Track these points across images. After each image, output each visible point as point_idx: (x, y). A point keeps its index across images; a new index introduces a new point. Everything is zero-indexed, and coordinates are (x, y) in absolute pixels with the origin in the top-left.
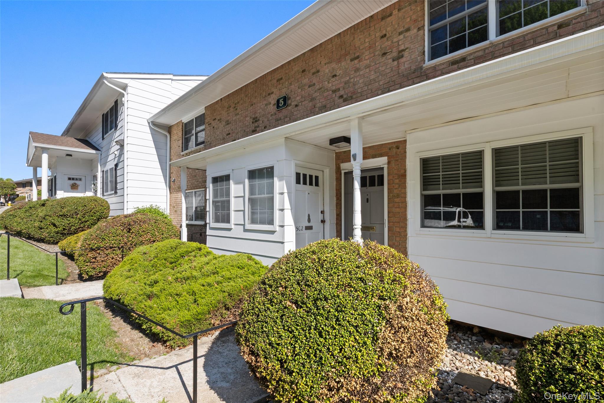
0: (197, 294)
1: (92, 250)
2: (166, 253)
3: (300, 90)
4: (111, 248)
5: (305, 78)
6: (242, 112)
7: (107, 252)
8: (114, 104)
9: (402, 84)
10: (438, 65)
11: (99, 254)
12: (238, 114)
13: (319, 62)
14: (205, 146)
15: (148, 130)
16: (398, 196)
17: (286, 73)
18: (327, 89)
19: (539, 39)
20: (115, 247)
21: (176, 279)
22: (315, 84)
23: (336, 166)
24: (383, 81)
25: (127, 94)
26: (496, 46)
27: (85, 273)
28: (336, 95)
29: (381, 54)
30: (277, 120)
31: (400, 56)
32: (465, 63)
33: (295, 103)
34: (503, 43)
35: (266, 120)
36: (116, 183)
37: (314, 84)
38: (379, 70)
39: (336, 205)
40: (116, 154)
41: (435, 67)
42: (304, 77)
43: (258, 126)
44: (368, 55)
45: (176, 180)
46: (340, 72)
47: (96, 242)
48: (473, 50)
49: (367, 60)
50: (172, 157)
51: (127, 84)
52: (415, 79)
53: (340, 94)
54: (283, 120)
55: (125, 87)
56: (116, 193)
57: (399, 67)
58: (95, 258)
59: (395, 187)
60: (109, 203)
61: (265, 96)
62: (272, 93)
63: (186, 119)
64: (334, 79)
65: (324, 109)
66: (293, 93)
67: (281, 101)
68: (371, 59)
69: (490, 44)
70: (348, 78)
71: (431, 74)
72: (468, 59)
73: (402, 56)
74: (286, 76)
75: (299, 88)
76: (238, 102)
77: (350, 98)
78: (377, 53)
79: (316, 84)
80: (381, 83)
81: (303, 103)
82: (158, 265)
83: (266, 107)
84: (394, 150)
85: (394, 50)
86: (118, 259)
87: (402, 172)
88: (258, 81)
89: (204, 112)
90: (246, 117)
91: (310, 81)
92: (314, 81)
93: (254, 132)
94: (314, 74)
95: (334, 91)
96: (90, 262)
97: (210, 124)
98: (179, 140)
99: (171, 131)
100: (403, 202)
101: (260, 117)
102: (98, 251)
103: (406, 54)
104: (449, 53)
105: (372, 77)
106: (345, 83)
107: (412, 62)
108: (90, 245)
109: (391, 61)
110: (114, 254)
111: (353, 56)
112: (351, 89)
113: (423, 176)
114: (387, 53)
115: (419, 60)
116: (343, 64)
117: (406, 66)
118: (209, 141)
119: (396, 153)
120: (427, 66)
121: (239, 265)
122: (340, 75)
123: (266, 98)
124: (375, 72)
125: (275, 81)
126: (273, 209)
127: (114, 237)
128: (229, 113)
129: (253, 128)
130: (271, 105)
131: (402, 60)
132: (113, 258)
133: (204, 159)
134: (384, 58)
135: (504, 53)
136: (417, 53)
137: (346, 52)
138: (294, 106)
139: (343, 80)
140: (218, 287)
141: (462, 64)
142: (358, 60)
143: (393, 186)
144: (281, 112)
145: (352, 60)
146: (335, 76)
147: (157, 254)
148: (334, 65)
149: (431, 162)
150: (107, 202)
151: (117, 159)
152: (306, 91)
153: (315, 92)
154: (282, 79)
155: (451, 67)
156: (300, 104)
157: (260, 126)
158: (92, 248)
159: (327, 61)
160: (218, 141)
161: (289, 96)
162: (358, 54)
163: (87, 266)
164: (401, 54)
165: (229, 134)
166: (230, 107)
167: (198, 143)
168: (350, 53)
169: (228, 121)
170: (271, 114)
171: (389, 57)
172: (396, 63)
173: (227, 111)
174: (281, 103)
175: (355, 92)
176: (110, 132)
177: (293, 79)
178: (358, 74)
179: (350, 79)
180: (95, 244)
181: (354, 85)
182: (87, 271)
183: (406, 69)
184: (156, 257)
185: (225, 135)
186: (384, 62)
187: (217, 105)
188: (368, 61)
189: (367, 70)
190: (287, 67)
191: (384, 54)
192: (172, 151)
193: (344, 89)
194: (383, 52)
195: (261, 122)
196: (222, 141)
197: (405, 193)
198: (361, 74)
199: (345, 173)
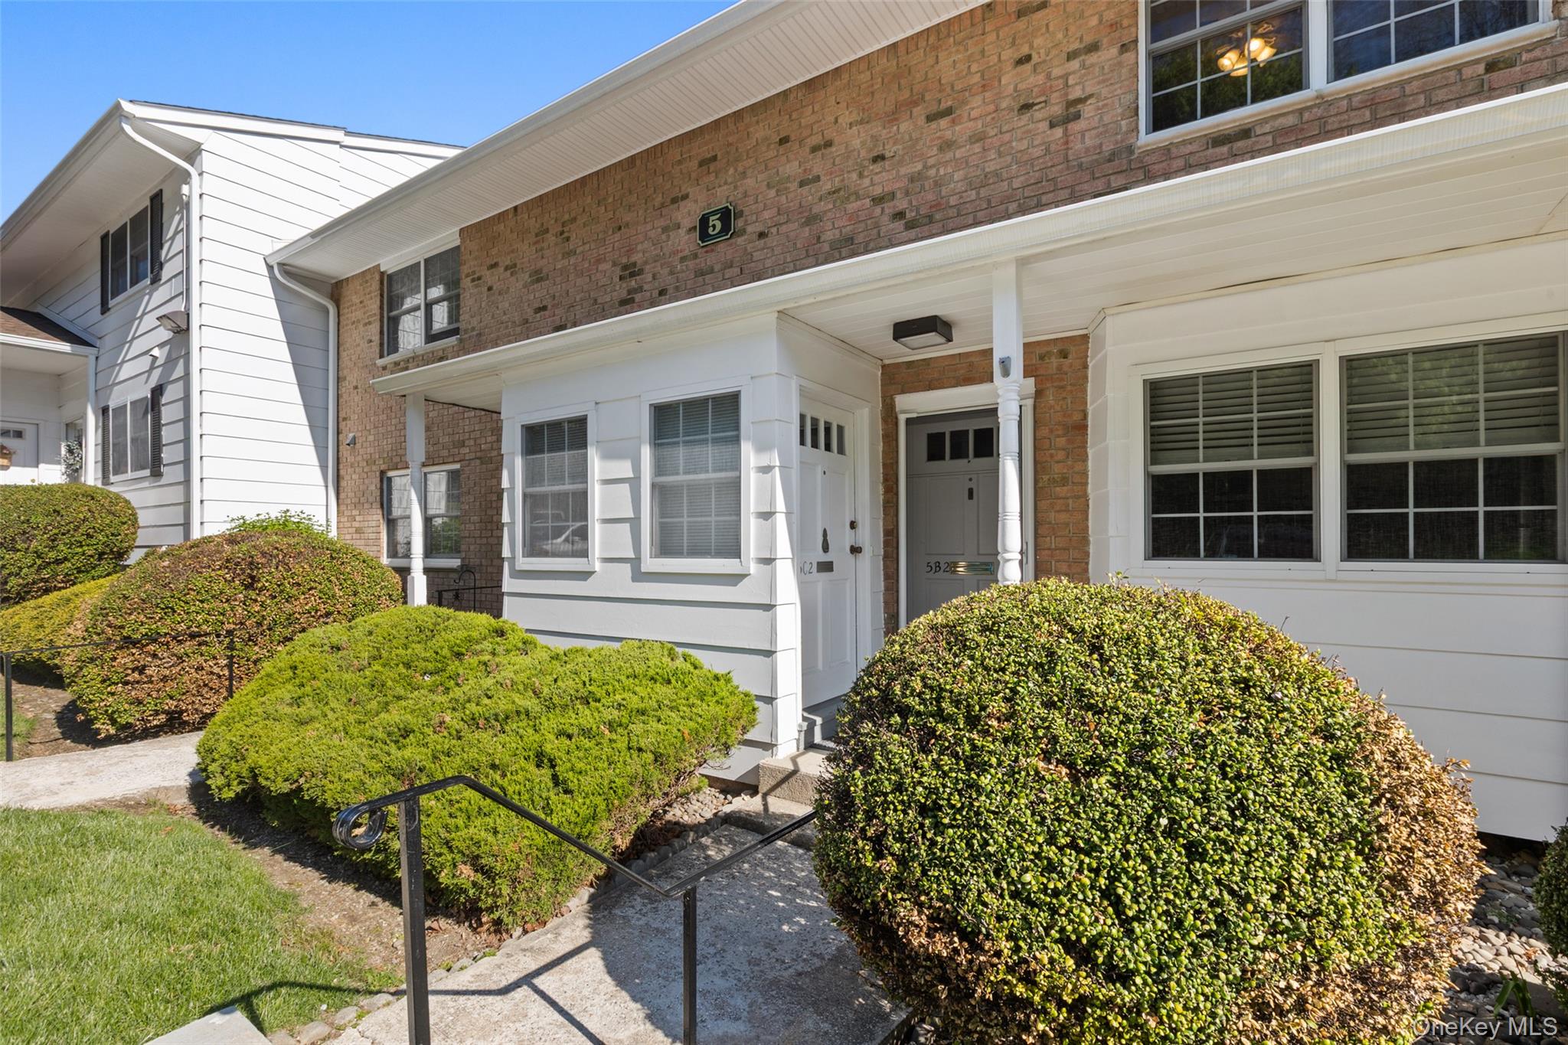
0: (559, 761)
1: (129, 642)
2: (406, 647)
3: (772, 193)
4: (193, 636)
5: (788, 161)
6: (587, 247)
7: (179, 650)
8: (148, 203)
9: (1077, 188)
10: (1177, 145)
11: (155, 656)
12: (571, 253)
13: (832, 119)
14: (461, 341)
15: (266, 287)
16: (1064, 481)
17: (730, 145)
18: (856, 193)
19: (1440, 95)
20: (206, 634)
21: (473, 722)
22: (818, 177)
23: (884, 401)
24: (1022, 178)
25: (201, 174)
26: (1330, 103)
27: (104, 719)
28: (883, 209)
29: (1017, 107)
30: (700, 273)
31: (1071, 113)
32: (1249, 142)
33: (759, 228)
34: (1349, 97)
35: (665, 271)
36: (157, 446)
37: (817, 179)
38: (1012, 148)
39: (885, 507)
40: (155, 358)
41: (1169, 150)
42: (784, 158)
43: (640, 289)
44: (978, 107)
45: (359, 441)
46: (895, 148)
47: (142, 617)
48: (1272, 110)
49: (975, 119)
50: (345, 372)
51: (200, 144)
52: (1112, 178)
53: (894, 207)
54: (720, 275)
55: (193, 153)
56: (156, 474)
57: (1067, 143)
58: (141, 670)
59: (1056, 458)
60: (134, 504)
61: (663, 205)
62: (685, 197)
63: (390, 263)
64: (877, 167)
65: (848, 247)
66: (751, 200)
67: (715, 222)
68: (989, 118)
69: (1317, 98)
70: (919, 166)
71: (1156, 167)
72: (1258, 133)
73: (1077, 116)
74: (728, 153)
75: (769, 186)
76: (574, 219)
77: (926, 220)
78: (1004, 105)
79: (822, 178)
80: (1016, 184)
81: (784, 229)
82: (390, 683)
83: (664, 237)
84: (1053, 359)
85: (1055, 97)
86: (216, 670)
87: (1077, 417)
88: (638, 162)
89: (458, 243)
90: (598, 261)
91: (805, 170)
92: (817, 170)
93: (627, 304)
94: (815, 149)
95: (878, 200)
96: (126, 683)
97: (479, 278)
98: (370, 323)
99: (340, 295)
100: (1078, 497)
101: (646, 263)
102: (151, 648)
103: (1088, 110)
104: (1202, 117)
105: (991, 167)
106: (912, 180)
107: (1106, 132)
108: (122, 627)
109: (1044, 125)
110: (202, 655)
111: (934, 108)
112: (930, 197)
113: (1152, 427)
114: (1034, 105)
115: (1124, 129)
116: (903, 127)
117: (1088, 142)
118: (473, 329)
119: (1059, 368)
120: (1148, 145)
121: (651, 672)
122: (897, 158)
123: (665, 211)
124: (1000, 154)
125: (695, 163)
126: (739, 515)
127: (202, 602)
128: (542, 249)
129: (624, 294)
130: (682, 232)
131: (1075, 127)
132: (200, 668)
133: (493, 371)
134: (1026, 117)
135: (1351, 123)
136: (1119, 111)
137: (912, 95)
138: (755, 237)
139: (903, 171)
140: (614, 737)
141: (1240, 144)
142: (948, 119)
143: (1052, 456)
144: (712, 250)
145: (930, 118)
146: (879, 158)
147: (378, 649)
148: (876, 128)
149: (1167, 391)
150: (127, 502)
151: (156, 373)
152: (791, 196)
153: (820, 199)
154: (714, 158)
155: (1211, 151)
156: (774, 230)
157: (646, 287)
158: (129, 637)
159: (855, 117)
160: (507, 327)
161: (739, 208)
162: (949, 103)
163: (113, 694)
164: (1072, 110)
165: (544, 308)
166: (547, 231)
167: (433, 332)
168: (927, 98)
169: (538, 272)
170: (681, 255)
171: (1039, 115)
172: (1058, 132)
173: (536, 243)
174: (714, 226)
175: (939, 204)
176: (130, 291)
177: (751, 161)
178: (949, 155)
179: (926, 167)
180: (137, 625)
181: (938, 184)
182: (114, 712)
183: (1087, 150)
184: (375, 658)
185: (530, 311)
186: (1023, 129)
187: (502, 226)
188: (980, 123)
189: (977, 147)
190: (732, 127)
191: (1026, 107)
192: (344, 354)
193: (907, 194)
194: (1022, 102)
195: (649, 277)
196: (518, 330)
197: (1084, 474)
198: (958, 156)
199: (909, 421)
